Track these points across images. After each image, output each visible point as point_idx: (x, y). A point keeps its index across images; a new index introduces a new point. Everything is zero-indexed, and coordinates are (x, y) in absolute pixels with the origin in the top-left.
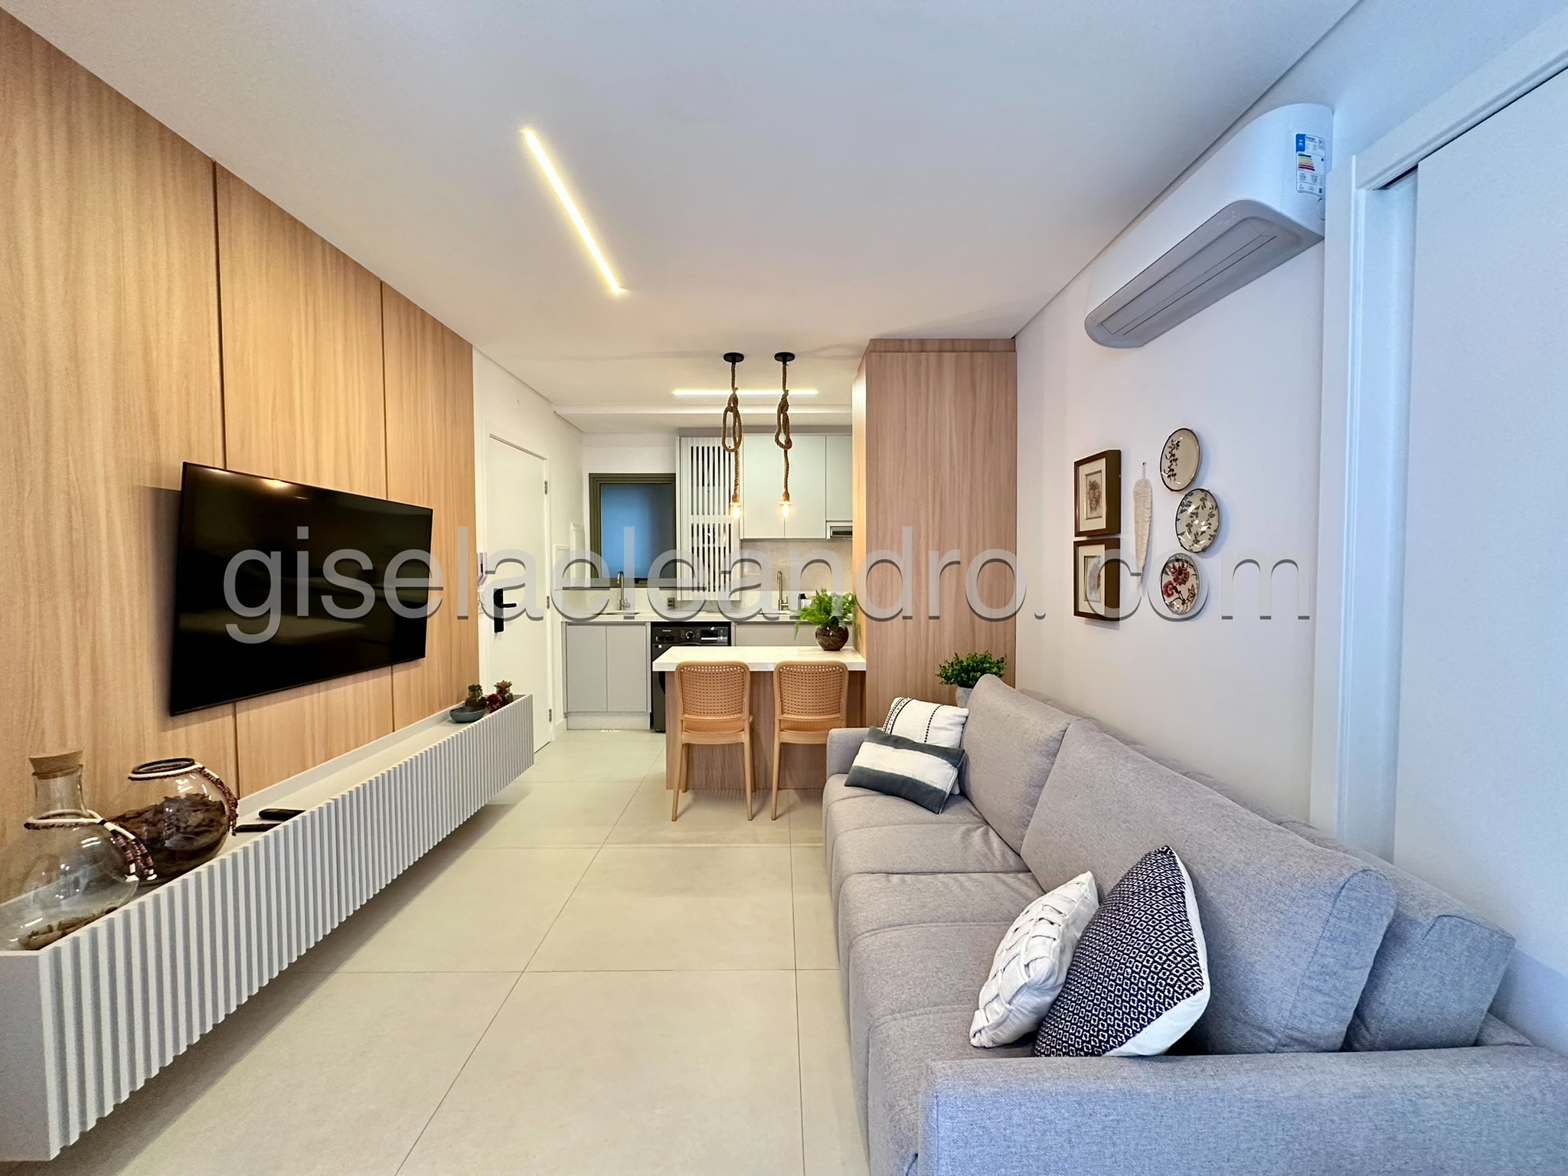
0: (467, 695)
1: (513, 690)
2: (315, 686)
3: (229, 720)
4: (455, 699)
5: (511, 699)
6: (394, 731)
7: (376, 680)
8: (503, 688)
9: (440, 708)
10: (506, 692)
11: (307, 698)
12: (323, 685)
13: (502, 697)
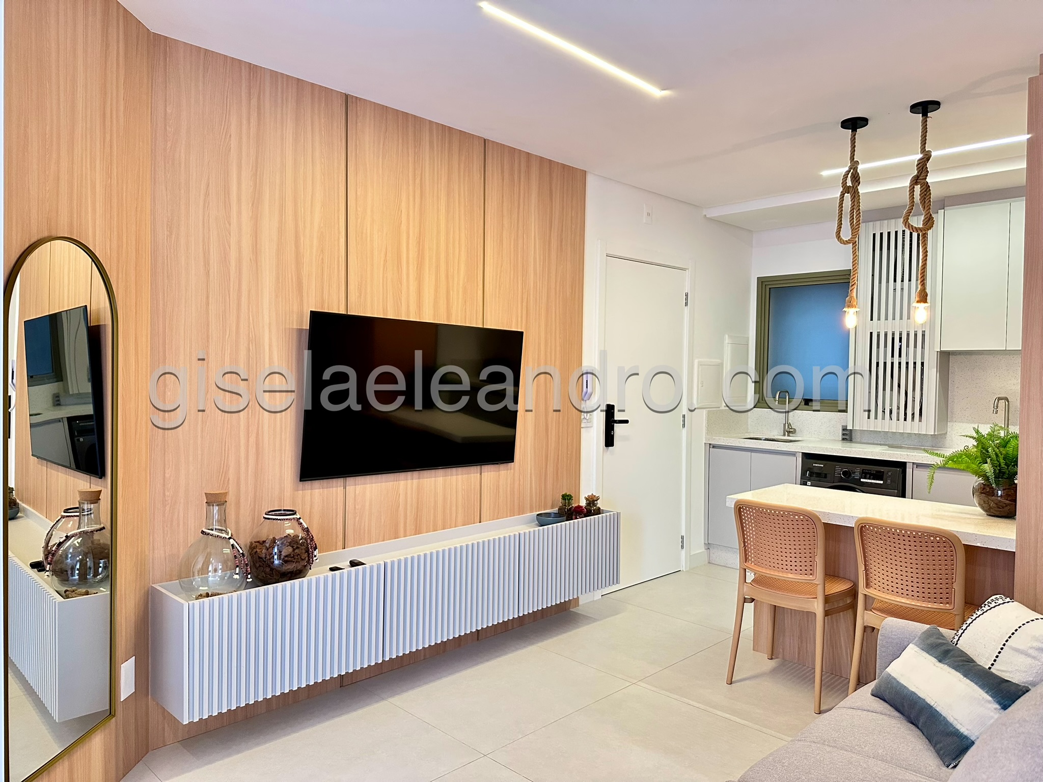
0: (560, 502)
1: (600, 504)
2: (409, 474)
3: (340, 489)
4: (550, 504)
5: (598, 512)
6: (480, 522)
7: (465, 476)
8: (592, 501)
9: (531, 511)
10: (595, 505)
11: (402, 483)
12: (416, 474)
13: (591, 509)
